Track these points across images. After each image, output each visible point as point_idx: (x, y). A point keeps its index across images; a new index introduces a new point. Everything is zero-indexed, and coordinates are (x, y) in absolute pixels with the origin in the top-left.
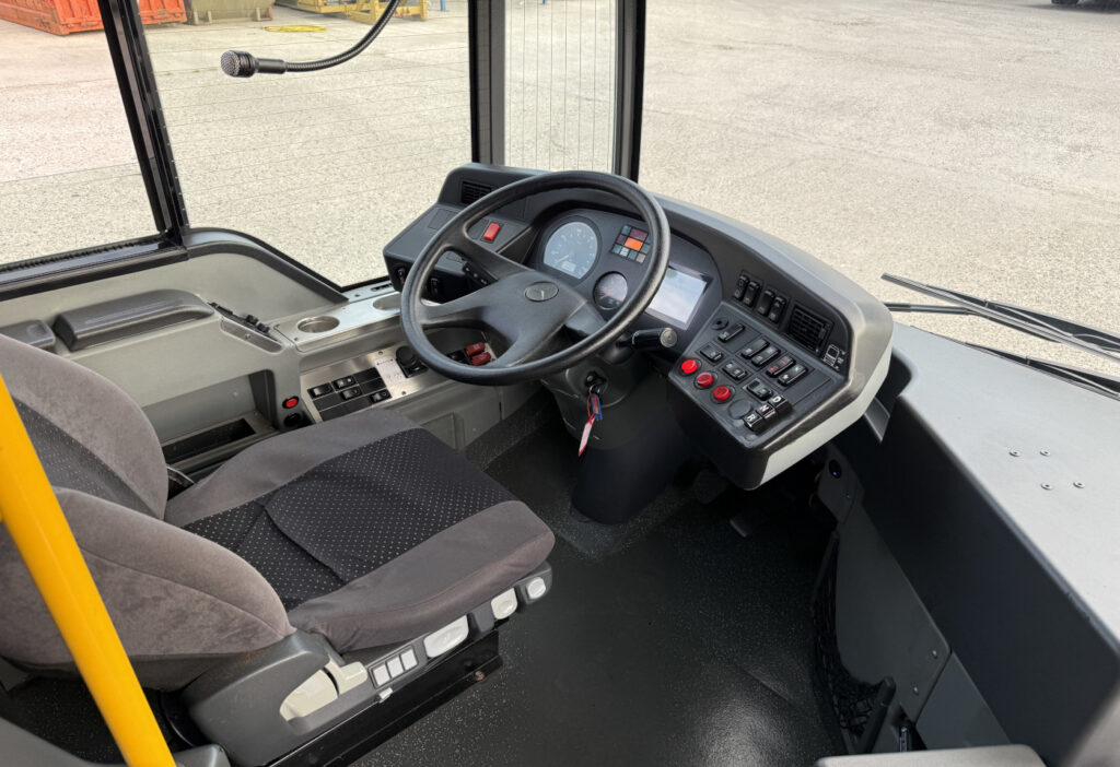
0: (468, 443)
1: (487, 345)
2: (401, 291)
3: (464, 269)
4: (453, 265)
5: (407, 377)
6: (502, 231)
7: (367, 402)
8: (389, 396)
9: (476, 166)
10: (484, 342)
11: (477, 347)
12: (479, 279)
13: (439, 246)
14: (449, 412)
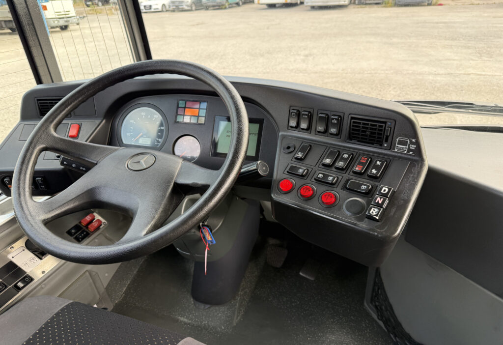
0: (105, 285)
1: (95, 214)
2: (10, 196)
3: (62, 164)
4: (51, 162)
5: (41, 259)
6: (82, 129)
7: (14, 291)
8: (32, 279)
9: (40, 86)
10: (93, 212)
11: (88, 218)
12: (78, 168)
13: (34, 149)
14: (84, 271)
